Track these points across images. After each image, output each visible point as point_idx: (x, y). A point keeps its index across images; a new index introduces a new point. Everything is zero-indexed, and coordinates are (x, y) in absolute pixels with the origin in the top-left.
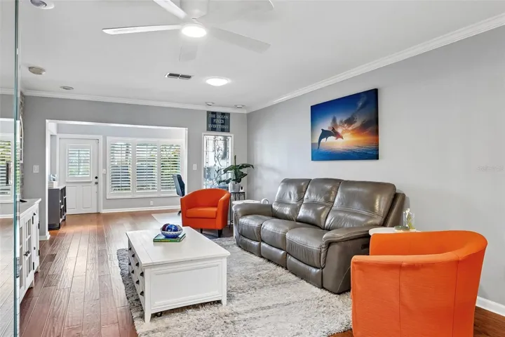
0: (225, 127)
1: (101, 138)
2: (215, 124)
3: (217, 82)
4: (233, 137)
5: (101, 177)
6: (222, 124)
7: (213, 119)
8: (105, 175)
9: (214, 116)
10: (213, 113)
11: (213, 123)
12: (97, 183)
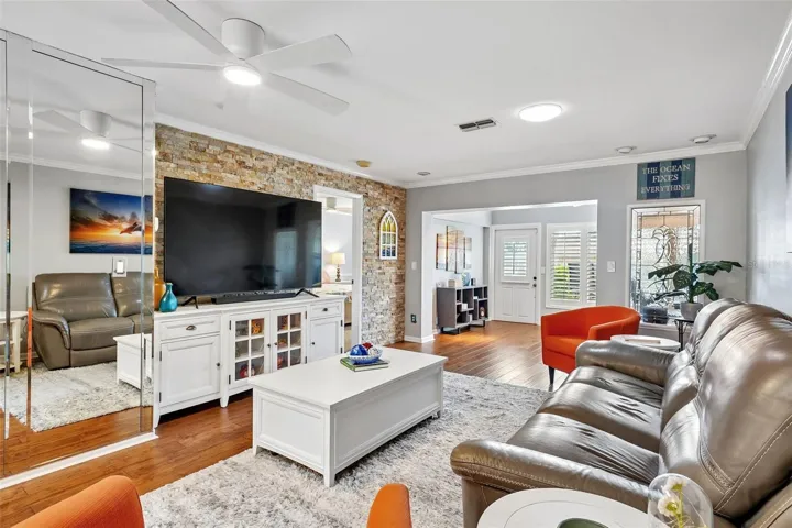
0: (682, 188)
1: (539, 226)
2: (657, 184)
3: (541, 113)
4: (703, 205)
5: (539, 278)
6: (673, 183)
7: (650, 177)
8: (544, 275)
9: (654, 170)
10: (650, 165)
11: (650, 183)
12: (535, 286)
